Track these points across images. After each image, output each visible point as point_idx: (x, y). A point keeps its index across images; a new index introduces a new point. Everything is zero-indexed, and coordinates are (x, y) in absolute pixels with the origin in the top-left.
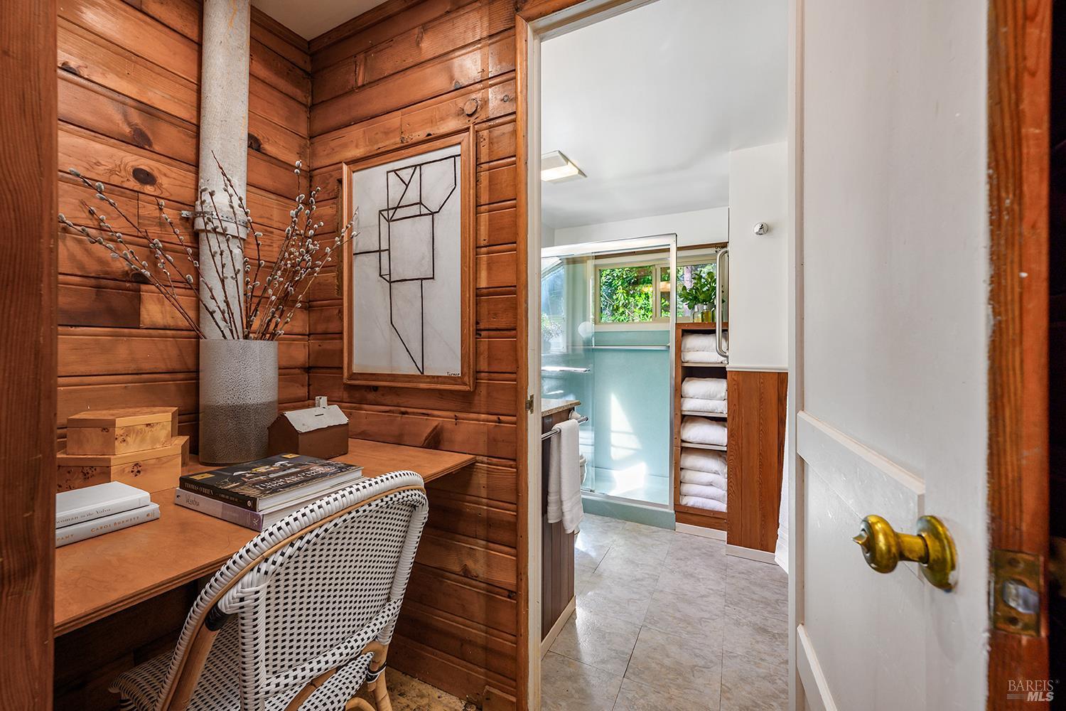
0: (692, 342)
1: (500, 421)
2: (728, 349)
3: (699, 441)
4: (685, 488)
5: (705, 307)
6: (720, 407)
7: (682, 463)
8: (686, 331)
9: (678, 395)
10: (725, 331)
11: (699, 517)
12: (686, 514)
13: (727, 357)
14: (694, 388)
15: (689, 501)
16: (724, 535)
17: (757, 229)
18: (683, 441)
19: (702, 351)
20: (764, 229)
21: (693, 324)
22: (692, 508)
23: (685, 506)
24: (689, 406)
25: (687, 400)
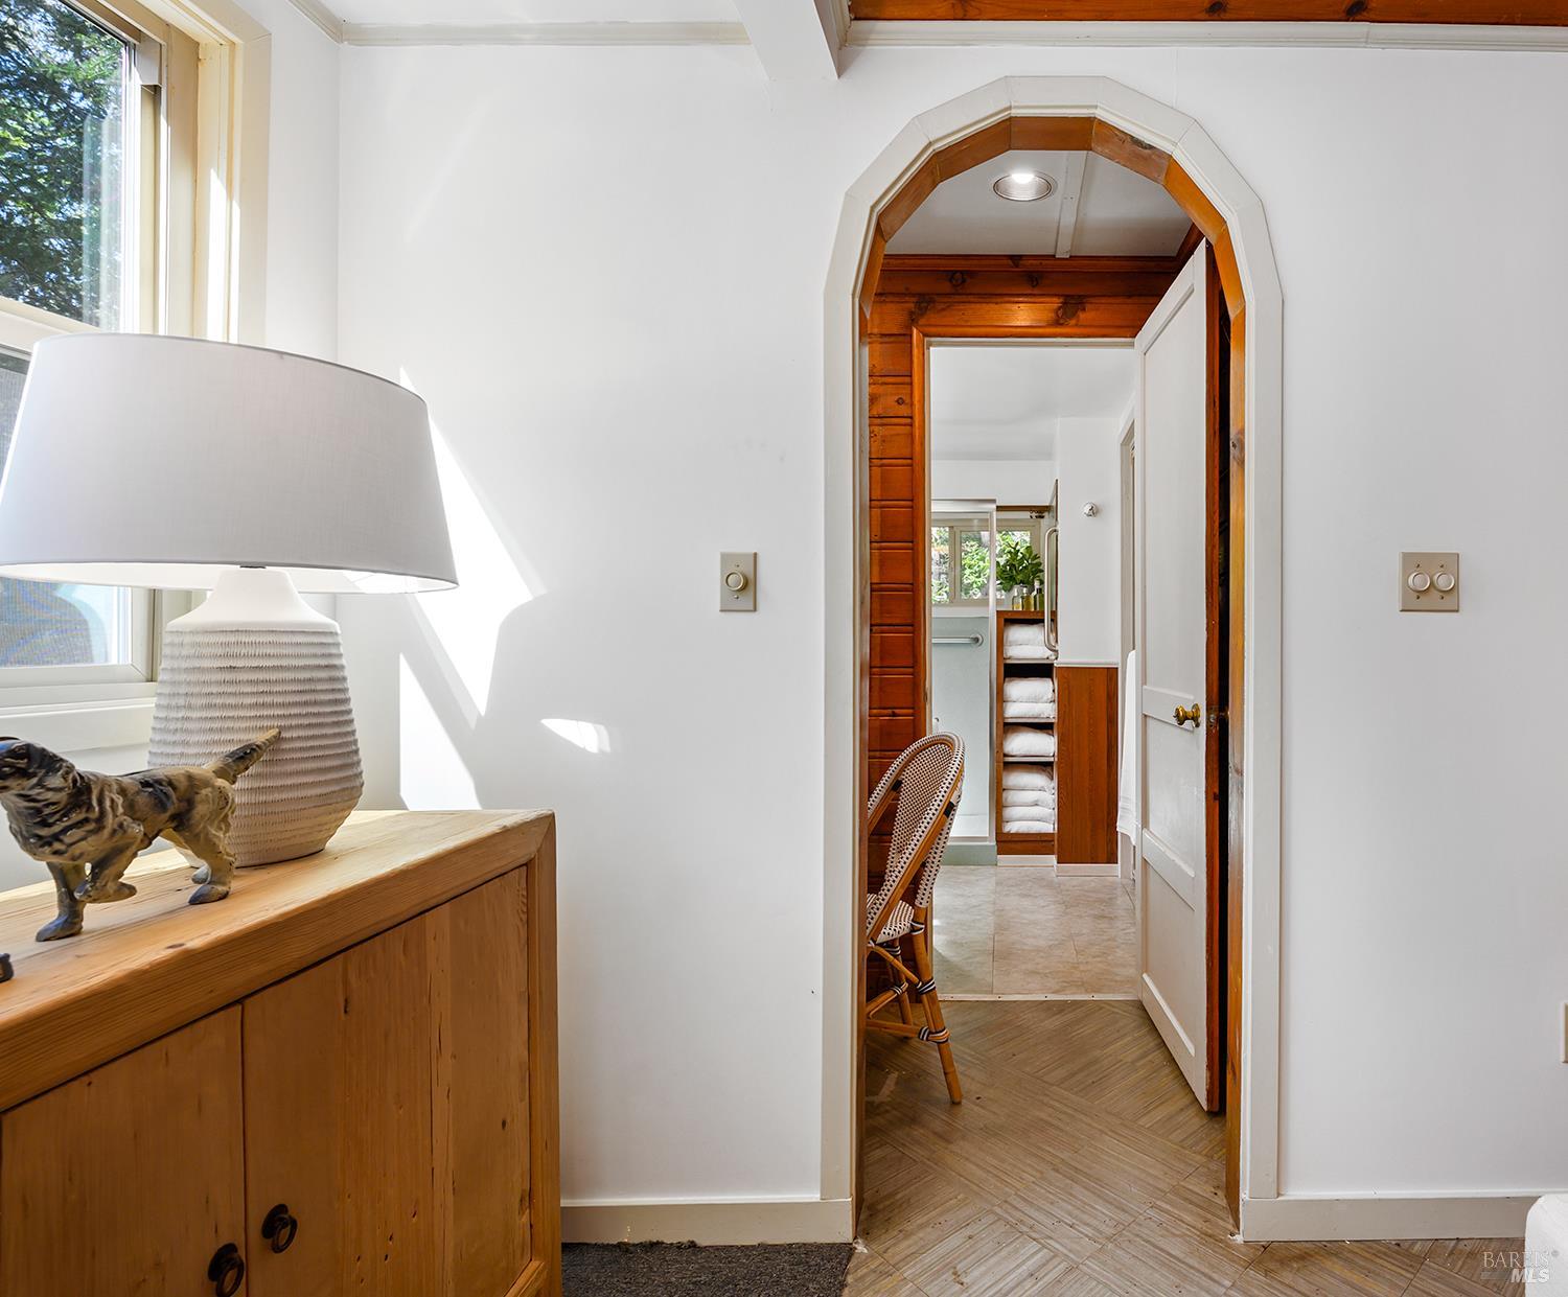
0: (1017, 634)
1: (894, 715)
2: (1057, 641)
3: (1023, 753)
4: (1008, 813)
5: (1025, 590)
6: (1048, 711)
7: (1004, 782)
8: (1008, 620)
9: (1000, 699)
10: (1054, 620)
11: (1024, 844)
12: (1010, 843)
13: (1057, 651)
14: (1018, 689)
15: (1012, 827)
16: (1053, 859)
17: (1087, 509)
18: (1005, 755)
19: (1027, 644)
20: (1094, 512)
21: (1013, 611)
22: (1017, 834)
23: (1008, 834)
24: (1013, 711)
25: (1009, 704)
